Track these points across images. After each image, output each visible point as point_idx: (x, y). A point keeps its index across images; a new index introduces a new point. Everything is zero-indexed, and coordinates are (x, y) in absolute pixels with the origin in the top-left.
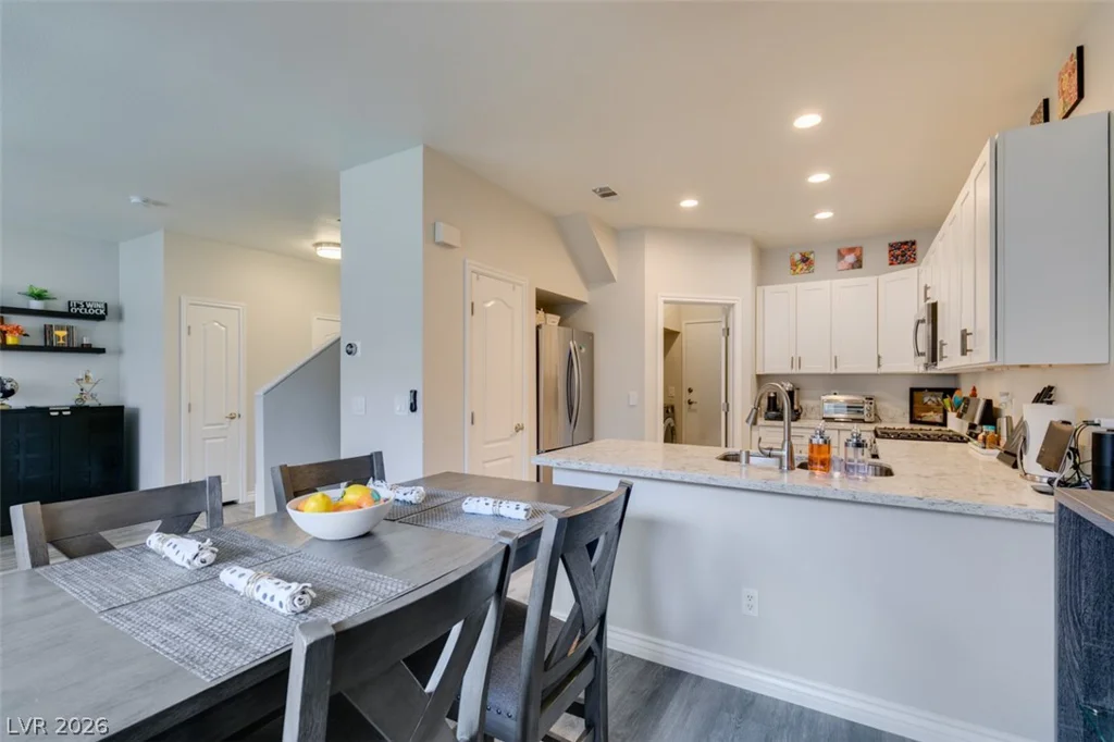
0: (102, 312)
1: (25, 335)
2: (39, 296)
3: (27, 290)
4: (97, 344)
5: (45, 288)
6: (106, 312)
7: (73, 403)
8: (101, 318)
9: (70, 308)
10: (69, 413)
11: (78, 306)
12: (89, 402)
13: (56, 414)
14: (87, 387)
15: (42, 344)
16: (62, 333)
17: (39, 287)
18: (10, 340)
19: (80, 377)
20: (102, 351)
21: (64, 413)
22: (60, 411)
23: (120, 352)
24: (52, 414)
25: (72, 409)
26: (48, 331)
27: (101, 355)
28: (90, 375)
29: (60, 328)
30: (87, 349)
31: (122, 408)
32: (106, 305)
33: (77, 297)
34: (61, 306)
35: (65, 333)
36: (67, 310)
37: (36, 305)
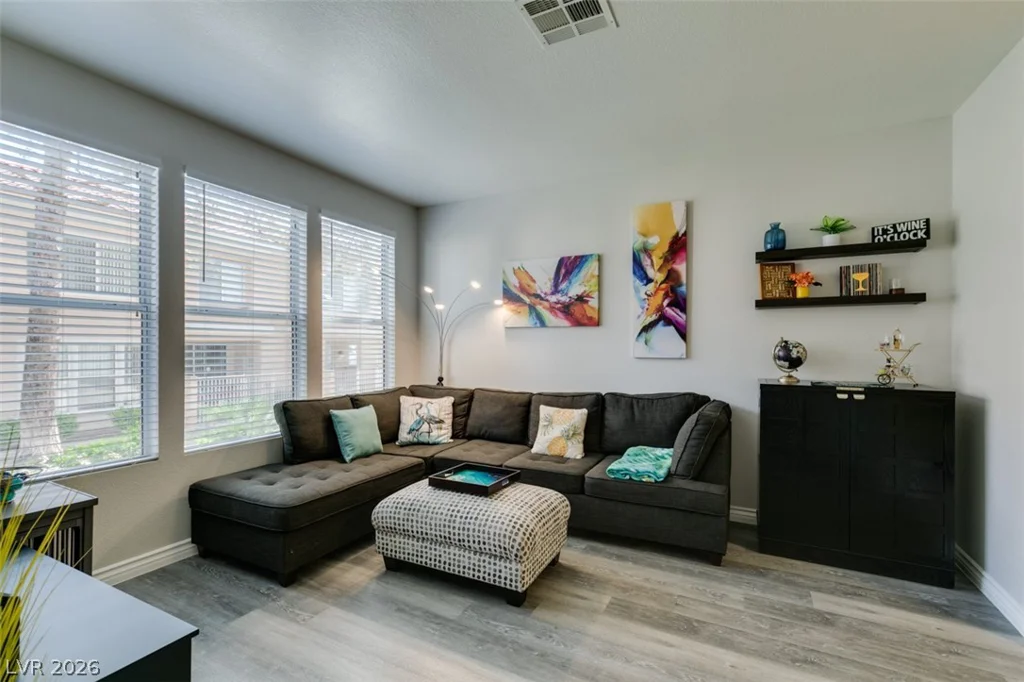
0: (921, 234)
1: (817, 284)
2: (834, 229)
3: (820, 223)
4: (912, 288)
5: (841, 217)
6: (927, 233)
7: (874, 380)
8: (918, 245)
9: (874, 237)
10: (862, 397)
11: (885, 232)
12: (899, 382)
13: (845, 396)
14: (897, 356)
15: (836, 293)
16: (861, 277)
17: (834, 215)
18: (801, 293)
19: (886, 341)
20: (920, 298)
21: (856, 397)
22: (851, 394)
23: (952, 298)
24: (840, 396)
25: (869, 391)
26: (844, 274)
27: (921, 305)
28: (900, 337)
29: (859, 269)
30: (899, 297)
31: (952, 395)
32: (927, 221)
33: (884, 220)
34: (861, 237)
35: (865, 276)
36: (870, 241)
37: (829, 240)
